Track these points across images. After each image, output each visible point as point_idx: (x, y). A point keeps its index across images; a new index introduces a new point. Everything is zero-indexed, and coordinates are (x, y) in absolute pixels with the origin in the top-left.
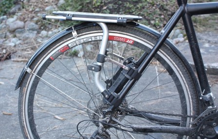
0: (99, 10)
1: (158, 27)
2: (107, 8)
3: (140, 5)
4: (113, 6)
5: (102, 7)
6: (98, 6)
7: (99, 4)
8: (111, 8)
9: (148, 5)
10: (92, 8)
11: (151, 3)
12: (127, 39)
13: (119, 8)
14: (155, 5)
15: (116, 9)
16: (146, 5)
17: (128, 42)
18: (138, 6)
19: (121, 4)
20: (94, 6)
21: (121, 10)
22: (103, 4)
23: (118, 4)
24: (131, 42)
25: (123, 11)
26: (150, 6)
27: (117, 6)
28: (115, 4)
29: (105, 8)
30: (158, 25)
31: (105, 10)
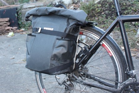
0: (99, 14)
1: (137, 26)
2: (104, 13)
3: (127, 11)
4: (108, 12)
5: (101, 12)
6: (99, 12)
7: (99, 11)
8: (107, 13)
9: (132, 11)
10: (95, 14)
11: (134, 10)
12: (110, 52)
13: (112, 14)
14: (137, 12)
15: (110, 14)
16: (130, 12)
17: (109, 53)
18: (125, 12)
19: (113, 11)
20: (96, 12)
21: (113, 15)
22: (102, 11)
23: (112, 11)
24: (111, 55)
25: (114, 15)
26: (133, 12)
27: (111, 12)
28: (110, 11)
29: (103, 13)
30: (137, 25)
31: (103, 14)
